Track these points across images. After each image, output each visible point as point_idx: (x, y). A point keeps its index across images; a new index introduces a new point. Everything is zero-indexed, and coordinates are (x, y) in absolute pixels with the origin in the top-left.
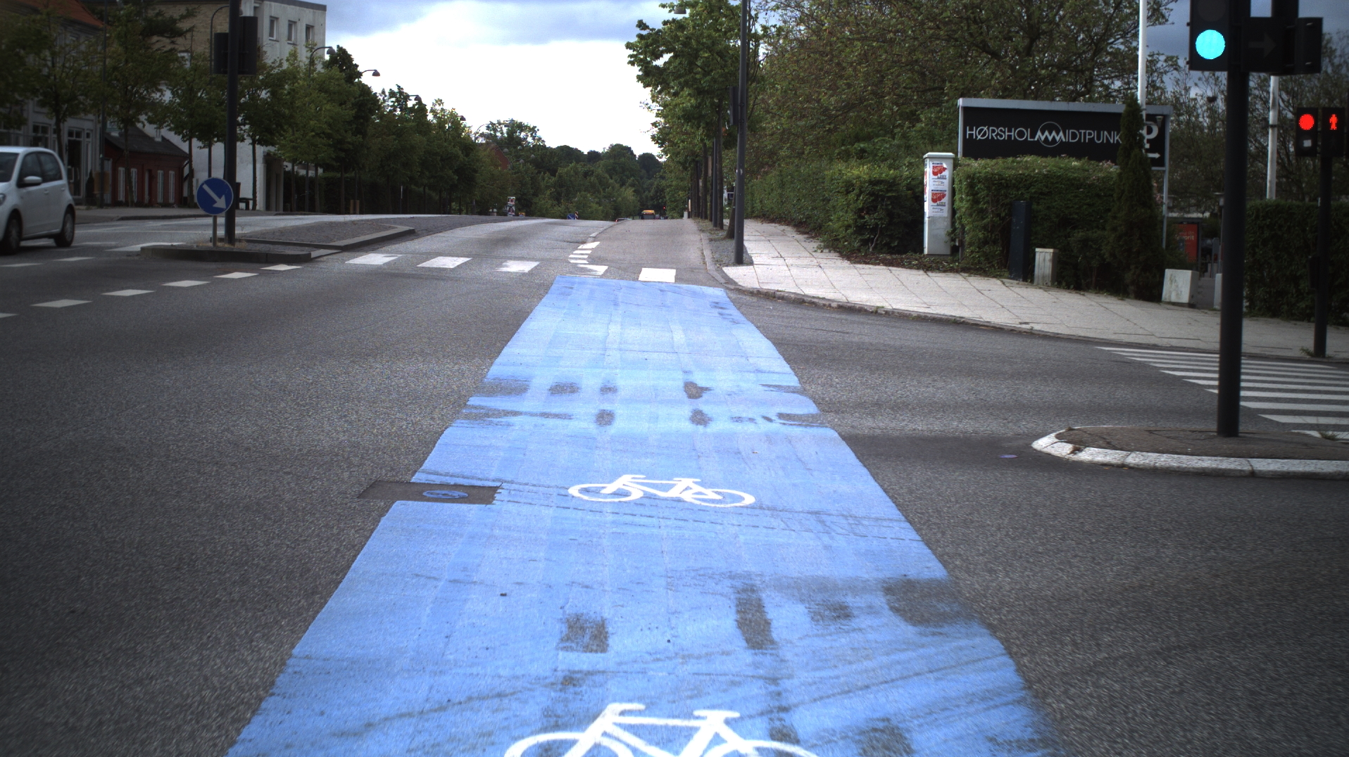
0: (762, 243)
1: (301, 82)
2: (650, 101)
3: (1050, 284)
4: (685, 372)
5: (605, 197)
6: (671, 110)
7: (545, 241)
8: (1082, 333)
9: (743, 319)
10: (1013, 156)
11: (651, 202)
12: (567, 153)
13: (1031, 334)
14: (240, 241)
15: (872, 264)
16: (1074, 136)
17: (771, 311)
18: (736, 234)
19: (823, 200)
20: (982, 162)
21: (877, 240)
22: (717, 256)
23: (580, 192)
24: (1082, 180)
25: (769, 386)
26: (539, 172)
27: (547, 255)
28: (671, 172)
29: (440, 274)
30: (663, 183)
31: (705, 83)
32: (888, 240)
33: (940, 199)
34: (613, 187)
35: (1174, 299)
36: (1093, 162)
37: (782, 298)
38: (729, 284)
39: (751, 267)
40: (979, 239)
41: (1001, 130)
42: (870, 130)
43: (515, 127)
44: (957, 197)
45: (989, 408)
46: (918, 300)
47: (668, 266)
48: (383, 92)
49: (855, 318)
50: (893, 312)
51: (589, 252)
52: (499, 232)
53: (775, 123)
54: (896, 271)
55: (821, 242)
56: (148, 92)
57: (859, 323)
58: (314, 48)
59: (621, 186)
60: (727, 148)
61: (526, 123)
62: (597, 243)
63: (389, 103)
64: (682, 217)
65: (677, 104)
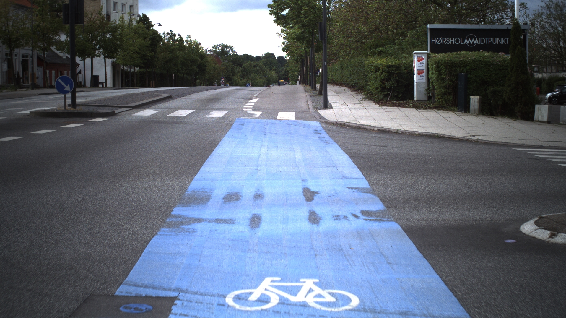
0: (336, 97)
1: (126, 30)
2: (280, 32)
3: (478, 113)
4: (303, 180)
5: (263, 75)
6: (290, 35)
7: (233, 99)
10: (456, 52)
11: (283, 77)
12: (247, 57)
13: (477, 142)
15: (390, 106)
16: (483, 41)
17: (344, 134)
18: (323, 93)
19: (364, 75)
21: (391, 94)
22: (314, 104)
24: (491, 62)
25: (352, 188)
26: (235, 66)
27: (232, 106)
28: (291, 64)
29: (179, 120)
30: (288, 68)
31: (306, 21)
32: (397, 94)
33: (421, 73)
34: (267, 71)
35: (540, 119)
36: (495, 53)
37: (349, 126)
38: (322, 120)
39: (332, 110)
40: (442, 93)
41: (448, 39)
42: (383, 42)
43: (225, 47)
44: (430, 72)
45: (482, 199)
46: (417, 125)
47: (291, 110)
48: (164, 33)
50: (406, 132)
51: (253, 104)
53: (337, 41)
54: (402, 109)
55: (364, 95)
56: (53, 36)
57: (390, 140)
58: (131, 14)
59: (270, 70)
60: (316, 52)
61: (228, 45)
62: (257, 99)
63: (167, 38)
64: (296, 84)
65: (292, 33)
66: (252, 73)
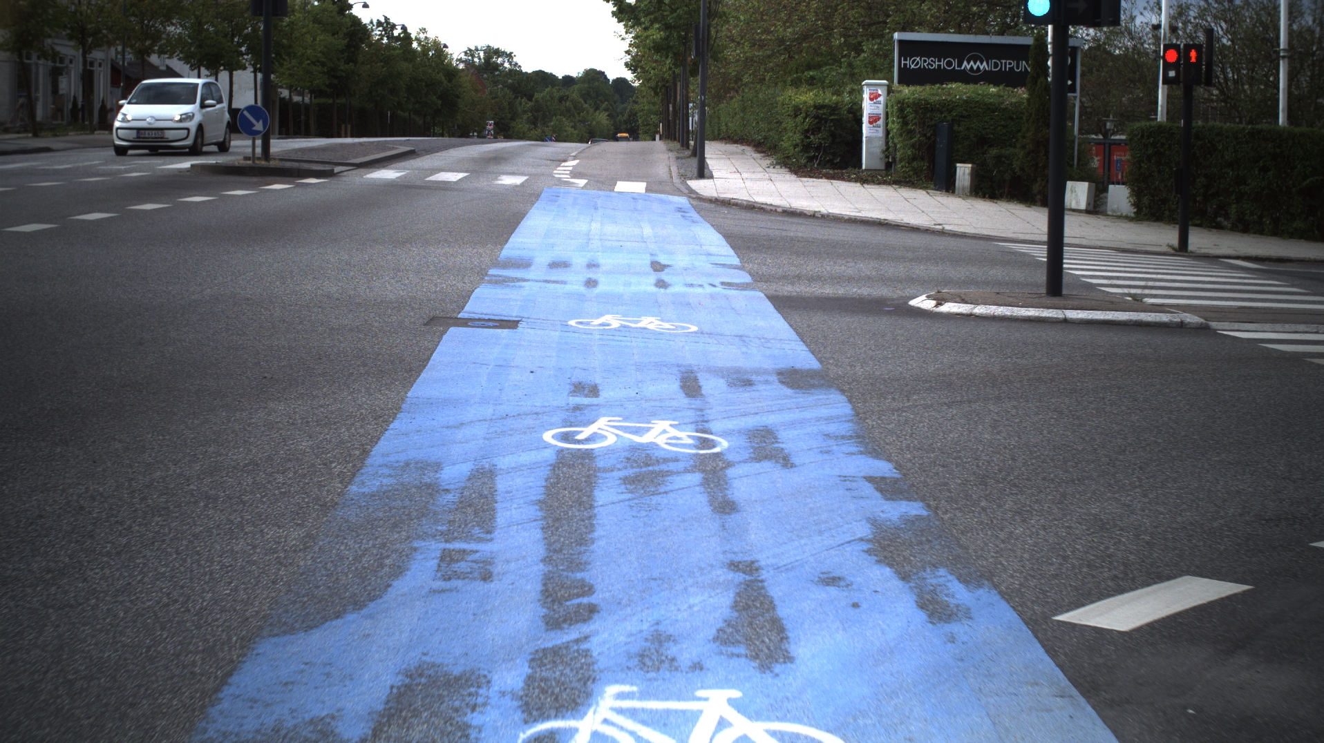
2: (623, 34)
3: (968, 194)
4: (652, 255)
5: (579, 121)
6: (642, 41)
7: (531, 160)
8: (985, 232)
9: (701, 219)
10: (940, 83)
11: (625, 126)
12: (543, 78)
13: (943, 233)
14: (274, 158)
15: (816, 178)
16: (996, 65)
17: (725, 214)
18: (699, 154)
19: (777, 123)
20: (912, 88)
21: (821, 157)
22: (682, 171)
23: (556, 116)
24: (997, 105)
25: (717, 264)
26: (517, 98)
27: (533, 171)
28: (643, 97)
29: (445, 186)
30: (636, 107)
31: (671, 19)
32: (831, 157)
33: (876, 121)
34: (588, 112)
35: (1074, 206)
36: (1008, 88)
37: (736, 205)
38: (692, 193)
39: (712, 180)
40: (909, 156)
41: (932, 61)
42: (819, 59)
43: (492, 53)
44: (890, 119)
46: (852, 206)
47: (639, 179)
48: (372, 22)
49: (796, 220)
51: (571, 168)
53: (738, 51)
54: (836, 183)
55: (775, 159)
56: (163, 26)
57: (798, 223)
59: (596, 110)
60: (692, 76)
61: (502, 48)
62: (577, 161)
63: (377, 32)
64: (654, 139)
65: (647, 37)
66: (556, 115)
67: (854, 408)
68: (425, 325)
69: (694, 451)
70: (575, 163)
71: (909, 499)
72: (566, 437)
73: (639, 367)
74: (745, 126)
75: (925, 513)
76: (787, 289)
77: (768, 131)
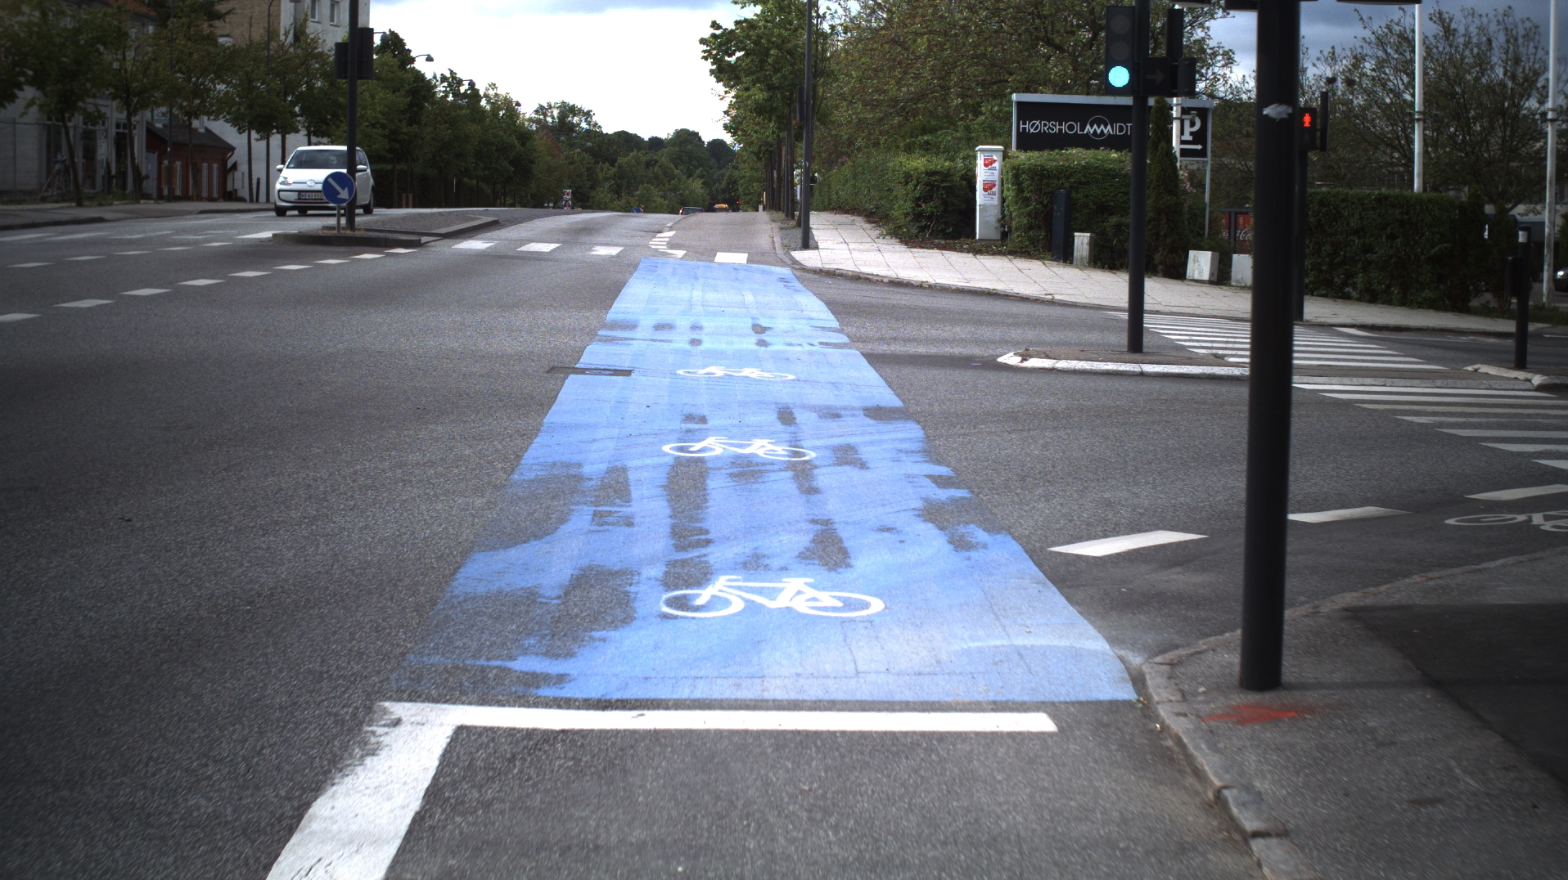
0: (828, 230)
2: (722, 93)
3: (1086, 264)
4: (753, 318)
5: (670, 189)
6: (743, 102)
7: (621, 231)
8: (1097, 302)
9: (804, 289)
11: (723, 196)
12: (626, 140)
13: (1052, 303)
14: (359, 230)
15: (927, 248)
17: (829, 284)
18: (804, 224)
19: (888, 191)
20: (1029, 154)
21: (933, 227)
22: (786, 241)
24: (1116, 171)
25: (817, 327)
26: (598, 163)
27: (628, 242)
28: (744, 162)
29: (538, 257)
30: (736, 174)
31: (775, 79)
32: (943, 226)
33: (991, 188)
34: (679, 180)
35: (1196, 277)
37: (841, 275)
38: (796, 265)
39: (816, 250)
40: (1025, 225)
42: (935, 122)
43: (568, 110)
44: (1006, 186)
45: (977, 342)
47: (741, 250)
48: (435, 77)
49: (902, 290)
50: (935, 286)
51: (667, 240)
52: (577, 223)
54: (947, 253)
55: (885, 230)
57: (904, 294)
59: (688, 177)
60: (797, 140)
62: (674, 232)
63: (441, 88)
64: (757, 210)
65: (748, 97)
66: (643, 183)
67: (925, 433)
68: (547, 372)
69: (787, 459)
70: (671, 234)
71: (958, 488)
72: (681, 449)
73: (742, 404)
74: (857, 194)
75: (968, 496)
76: (883, 348)
77: (880, 199)
